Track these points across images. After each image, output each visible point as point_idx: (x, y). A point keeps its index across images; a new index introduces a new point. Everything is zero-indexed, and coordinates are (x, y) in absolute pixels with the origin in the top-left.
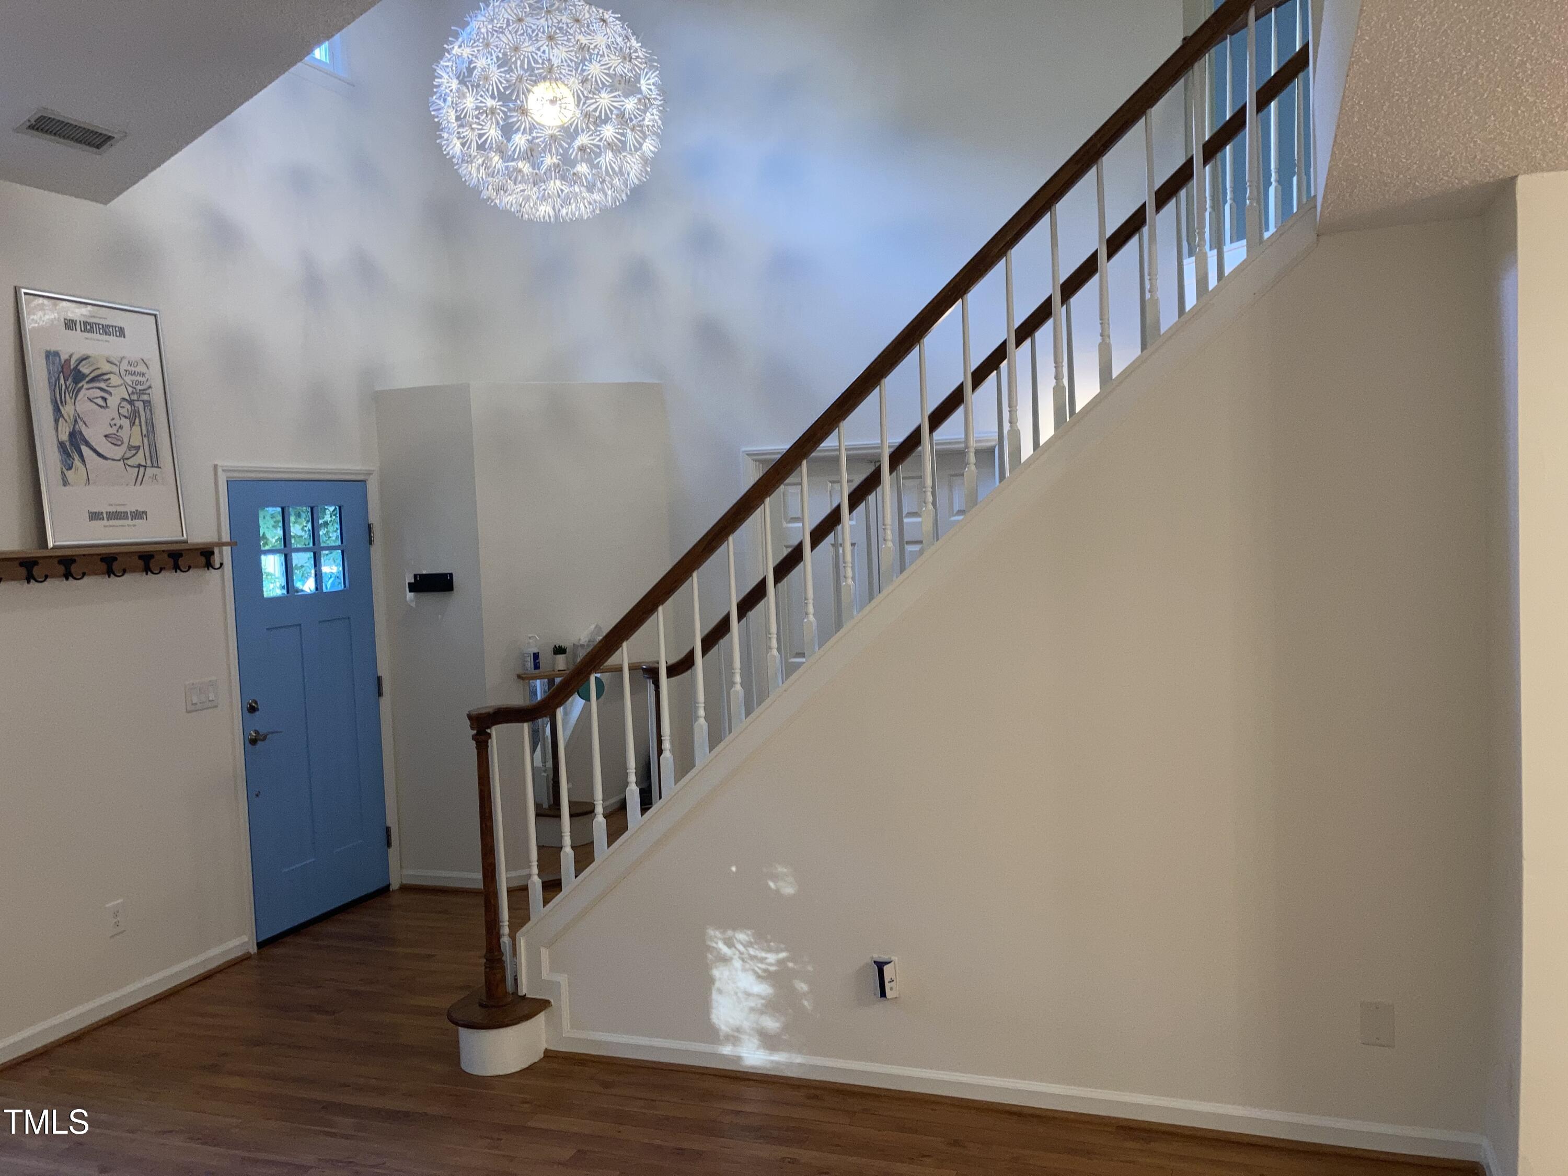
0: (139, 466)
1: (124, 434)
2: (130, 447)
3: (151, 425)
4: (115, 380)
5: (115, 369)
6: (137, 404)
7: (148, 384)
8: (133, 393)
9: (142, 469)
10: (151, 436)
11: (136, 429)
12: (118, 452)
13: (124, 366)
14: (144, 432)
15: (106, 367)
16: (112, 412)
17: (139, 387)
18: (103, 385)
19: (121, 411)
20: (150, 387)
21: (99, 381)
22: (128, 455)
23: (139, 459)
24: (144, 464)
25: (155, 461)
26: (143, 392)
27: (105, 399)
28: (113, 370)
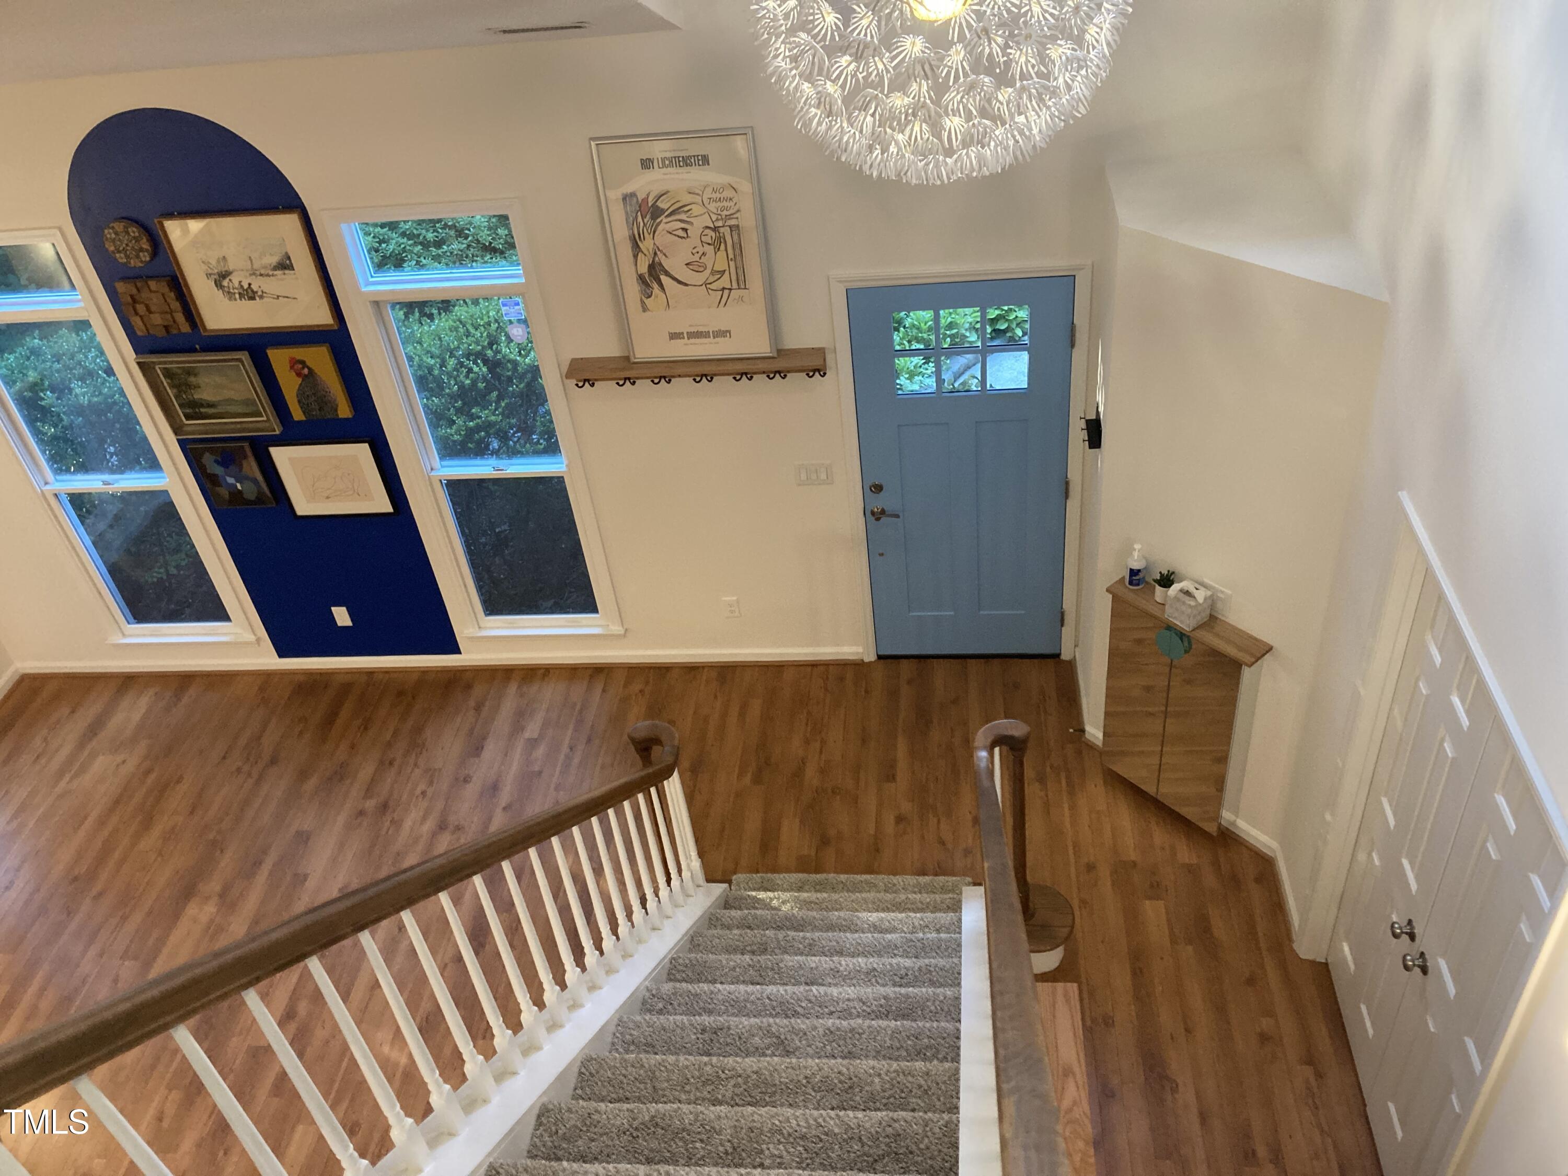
0: (724, 289)
1: (708, 261)
2: (713, 272)
3: (739, 248)
4: (696, 210)
5: (698, 199)
6: (722, 230)
7: (736, 209)
8: (717, 220)
9: (726, 292)
10: (738, 258)
11: (722, 254)
12: (700, 278)
13: (708, 194)
14: (731, 256)
15: (688, 198)
16: (694, 240)
17: (725, 213)
18: (683, 217)
19: (704, 238)
20: (738, 211)
21: (679, 213)
22: (711, 279)
23: (724, 282)
24: (729, 287)
25: (741, 282)
26: (729, 217)
27: (685, 230)
28: (694, 200)
